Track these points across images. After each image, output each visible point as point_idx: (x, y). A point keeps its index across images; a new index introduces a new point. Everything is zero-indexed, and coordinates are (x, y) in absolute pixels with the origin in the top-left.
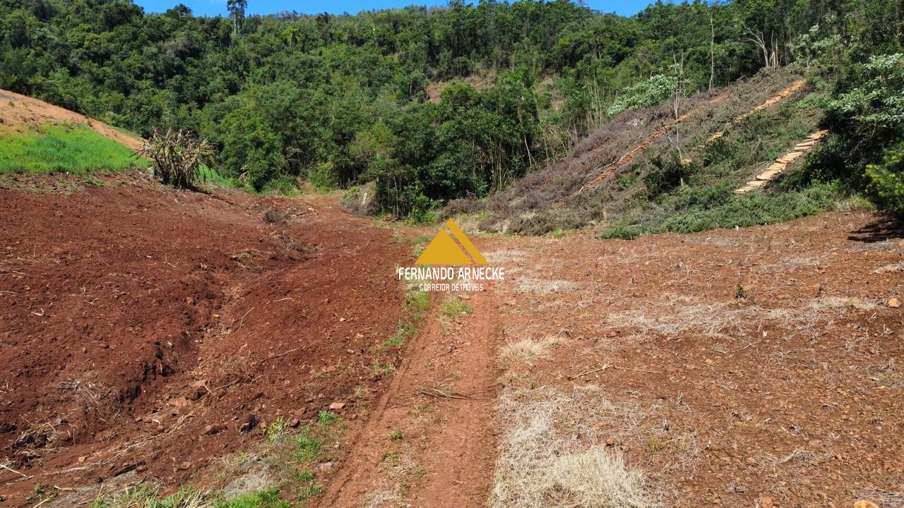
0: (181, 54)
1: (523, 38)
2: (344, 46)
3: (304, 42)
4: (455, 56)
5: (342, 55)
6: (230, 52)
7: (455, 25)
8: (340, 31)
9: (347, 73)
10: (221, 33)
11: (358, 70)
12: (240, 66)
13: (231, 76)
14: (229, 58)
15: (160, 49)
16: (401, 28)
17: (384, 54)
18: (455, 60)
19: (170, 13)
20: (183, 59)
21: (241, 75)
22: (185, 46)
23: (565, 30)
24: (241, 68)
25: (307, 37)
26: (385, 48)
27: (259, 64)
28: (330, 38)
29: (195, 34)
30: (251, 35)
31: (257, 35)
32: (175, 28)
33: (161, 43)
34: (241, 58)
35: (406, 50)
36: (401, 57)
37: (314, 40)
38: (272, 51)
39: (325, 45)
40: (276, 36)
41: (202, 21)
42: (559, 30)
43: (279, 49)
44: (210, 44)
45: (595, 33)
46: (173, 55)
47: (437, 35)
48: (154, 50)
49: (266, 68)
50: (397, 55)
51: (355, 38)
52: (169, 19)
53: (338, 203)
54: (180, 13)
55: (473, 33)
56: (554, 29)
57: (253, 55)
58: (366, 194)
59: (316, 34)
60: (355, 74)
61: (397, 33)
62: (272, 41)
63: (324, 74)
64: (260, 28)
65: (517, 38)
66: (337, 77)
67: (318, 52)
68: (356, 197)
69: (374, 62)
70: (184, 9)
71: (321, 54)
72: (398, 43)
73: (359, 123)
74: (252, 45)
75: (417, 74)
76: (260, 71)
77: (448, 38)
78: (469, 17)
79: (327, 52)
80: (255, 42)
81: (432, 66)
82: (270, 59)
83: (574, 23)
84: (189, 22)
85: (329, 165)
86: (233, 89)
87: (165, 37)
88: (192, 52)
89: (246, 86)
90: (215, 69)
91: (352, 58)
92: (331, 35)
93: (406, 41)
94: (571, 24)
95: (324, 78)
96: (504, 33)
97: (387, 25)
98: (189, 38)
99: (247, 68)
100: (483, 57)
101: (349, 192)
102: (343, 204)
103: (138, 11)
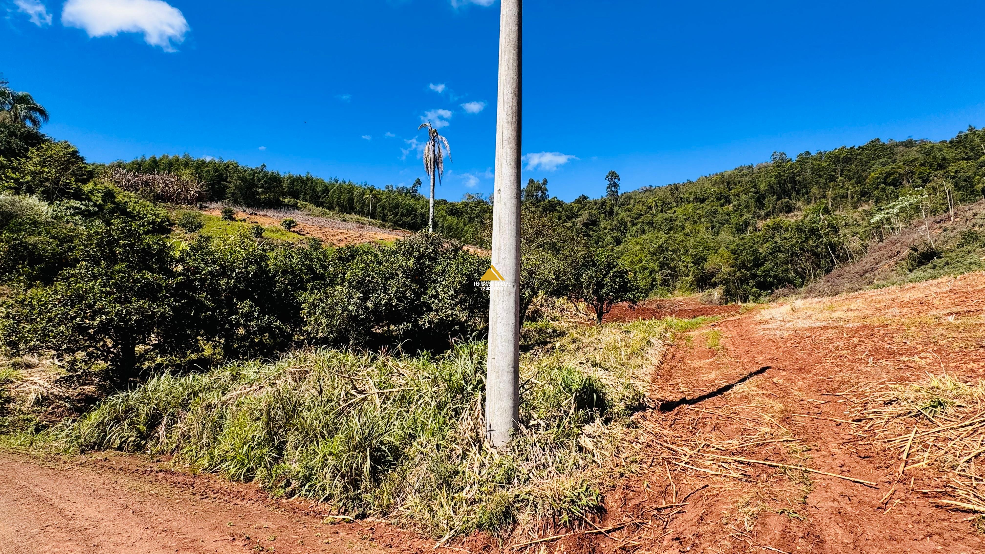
0: (586, 225)
1: (838, 178)
2: (691, 205)
3: (662, 206)
4: (779, 198)
5: (690, 210)
6: (615, 219)
7: (776, 177)
8: (687, 195)
9: (695, 222)
10: (608, 209)
11: (703, 220)
12: (622, 227)
13: (617, 234)
14: (614, 223)
15: (574, 223)
16: (733, 186)
17: (722, 205)
18: (779, 202)
19: (577, 201)
20: (587, 227)
21: (622, 232)
22: (588, 219)
23: (876, 166)
24: (622, 229)
25: (664, 202)
26: (723, 201)
27: (634, 225)
28: (680, 201)
29: (593, 211)
30: (626, 207)
31: (631, 206)
32: (580, 210)
33: (574, 220)
34: (622, 223)
35: (738, 200)
36: (734, 206)
37: (669, 204)
38: (641, 215)
39: (677, 206)
40: (643, 205)
41: (596, 203)
42: (871, 167)
43: (646, 213)
44: (603, 216)
45: (904, 164)
46: (581, 226)
47: (763, 186)
48: (571, 224)
49: (638, 227)
50: (731, 205)
51: (699, 198)
52: (576, 205)
53: (699, 300)
54: (582, 200)
55: (793, 181)
56: (866, 165)
57: (629, 219)
58: (717, 293)
59: (671, 199)
60: (701, 223)
61: (730, 190)
62: (641, 208)
63: (680, 224)
64: (632, 202)
65: (832, 179)
66: (688, 226)
67: (673, 211)
68: (710, 295)
69: (715, 212)
70: (584, 198)
71: (675, 212)
72: (732, 197)
73: (708, 250)
74: (628, 213)
75: (747, 216)
76: (635, 228)
77: (771, 187)
78: (788, 169)
79: (679, 210)
80: (629, 211)
81: (759, 209)
82: (640, 220)
83: (884, 160)
84: (588, 205)
85: (690, 278)
86: (618, 242)
87: (576, 216)
88: (593, 223)
89: (626, 239)
90: (606, 231)
91: (698, 212)
92: (681, 198)
93: (738, 195)
94: (881, 161)
95: (680, 227)
96: (820, 176)
97: (722, 186)
98: (590, 215)
99: (626, 227)
100: (803, 196)
101: (705, 293)
102: (702, 300)
103: (560, 203)
